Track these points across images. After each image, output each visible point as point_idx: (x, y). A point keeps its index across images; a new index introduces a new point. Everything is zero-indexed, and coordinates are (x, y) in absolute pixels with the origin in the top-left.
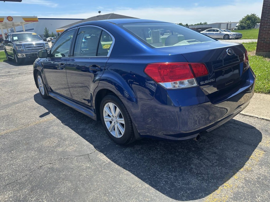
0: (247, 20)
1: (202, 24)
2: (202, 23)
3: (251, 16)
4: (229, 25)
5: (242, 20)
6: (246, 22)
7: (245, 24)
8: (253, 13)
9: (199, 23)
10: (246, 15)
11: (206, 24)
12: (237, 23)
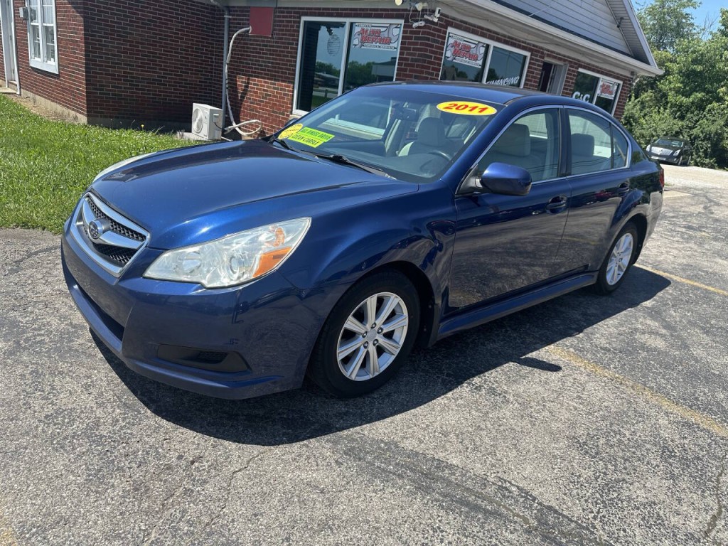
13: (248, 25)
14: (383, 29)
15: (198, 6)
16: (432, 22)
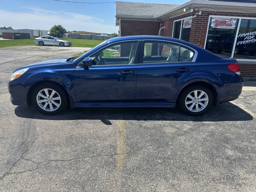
0: (56, 30)
1: (7, 29)
2: (6, 27)
3: (58, 26)
4: (40, 33)
5: (52, 29)
6: (55, 31)
7: (55, 33)
8: (59, 25)
9: (3, 27)
10: (54, 26)
11: (10, 28)
12: (48, 31)
13: (163, 26)
14: (189, 20)
15: (154, 23)
16: (199, 15)
